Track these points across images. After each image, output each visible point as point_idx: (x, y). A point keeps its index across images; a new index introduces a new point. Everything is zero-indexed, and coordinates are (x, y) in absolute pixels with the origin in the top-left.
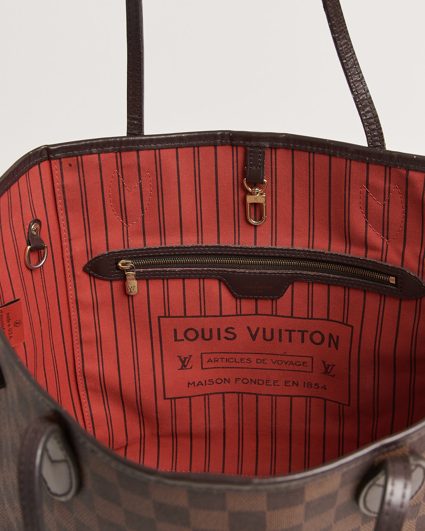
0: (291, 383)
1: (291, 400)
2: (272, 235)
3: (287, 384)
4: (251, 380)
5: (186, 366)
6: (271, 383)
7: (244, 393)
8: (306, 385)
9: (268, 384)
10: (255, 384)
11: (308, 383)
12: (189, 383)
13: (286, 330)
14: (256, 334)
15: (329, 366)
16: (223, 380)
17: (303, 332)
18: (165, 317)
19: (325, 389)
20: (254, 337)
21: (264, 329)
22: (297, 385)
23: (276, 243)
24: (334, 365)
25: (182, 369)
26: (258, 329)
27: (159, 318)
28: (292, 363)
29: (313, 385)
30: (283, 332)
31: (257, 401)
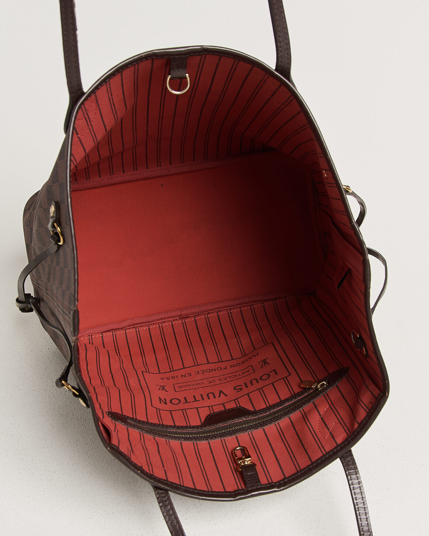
0: (187, 375)
1: (184, 366)
2: (226, 445)
3: (190, 374)
4: (215, 370)
5: (263, 361)
6: (200, 372)
7: (218, 362)
8: (176, 377)
9: (203, 371)
10: (212, 369)
11: (175, 378)
12: (258, 354)
13: (199, 401)
14: (220, 394)
15: (162, 390)
16: (235, 366)
17: (186, 402)
18: (286, 377)
19: (161, 378)
20: (221, 392)
21: (215, 397)
22: (182, 376)
23: (222, 442)
24: (159, 389)
25: (265, 359)
26: (219, 397)
27: (290, 375)
28: (190, 386)
29: (171, 378)
30: (201, 399)
31: (207, 359)
